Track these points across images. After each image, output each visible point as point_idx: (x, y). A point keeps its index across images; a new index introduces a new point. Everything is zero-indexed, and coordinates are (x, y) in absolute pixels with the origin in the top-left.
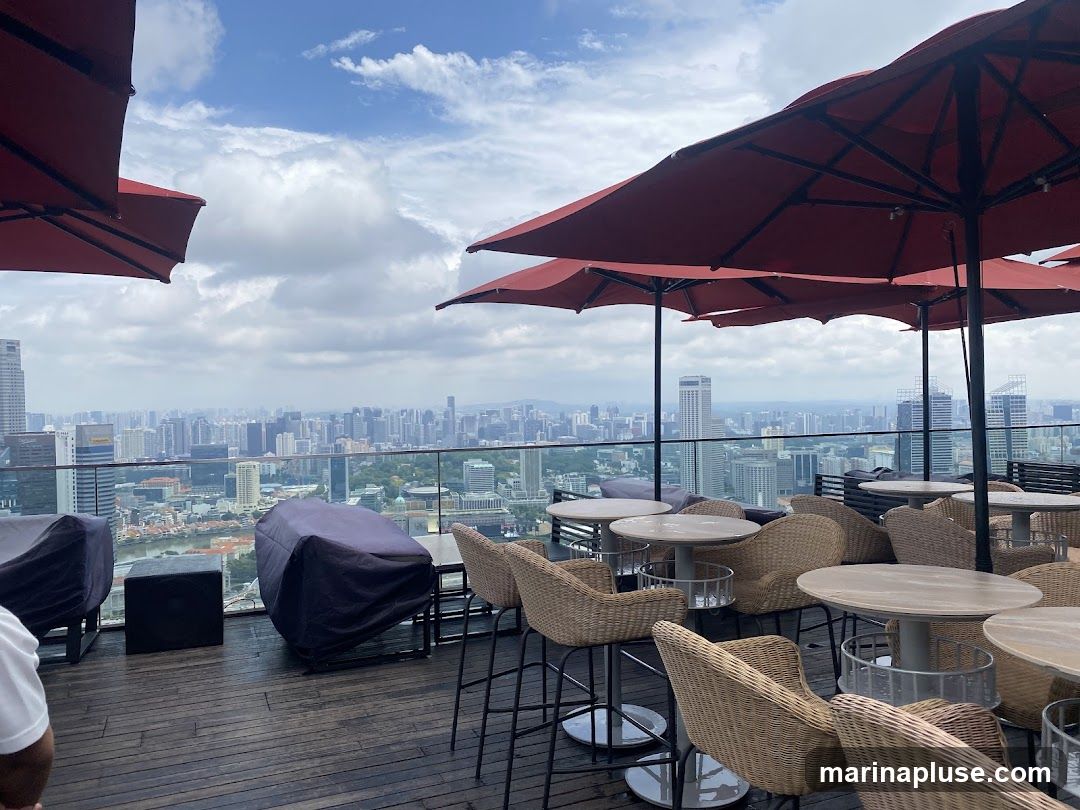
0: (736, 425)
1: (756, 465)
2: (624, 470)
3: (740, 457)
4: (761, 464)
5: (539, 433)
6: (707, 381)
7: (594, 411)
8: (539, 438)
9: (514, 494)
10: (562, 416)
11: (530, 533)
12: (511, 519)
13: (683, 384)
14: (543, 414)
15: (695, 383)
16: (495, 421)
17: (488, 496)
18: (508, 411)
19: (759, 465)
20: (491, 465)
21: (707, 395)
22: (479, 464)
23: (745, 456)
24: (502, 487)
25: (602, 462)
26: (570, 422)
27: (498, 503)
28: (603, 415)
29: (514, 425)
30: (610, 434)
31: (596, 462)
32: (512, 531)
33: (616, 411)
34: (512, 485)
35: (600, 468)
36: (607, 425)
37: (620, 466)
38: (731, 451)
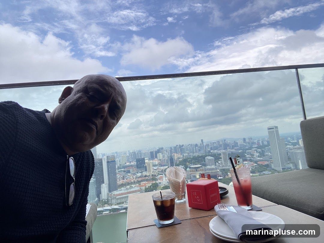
0: (291, 139)
1: (297, 152)
2: (255, 156)
3: (291, 150)
4: (299, 151)
5: (228, 147)
6: (276, 127)
7: (244, 139)
8: (228, 149)
9: (221, 166)
10: (235, 141)
11: (226, 177)
12: (220, 173)
13: (269, 129)
14: (229, 142)
15: (273, 128)
16: (215, 145)
17: (213, 167)
18: (218, 142)
20: (213, 158)
21: (277, 132)
22: (210, 158)
23: (294, 149)
24: (217, 164)
25: (248, 154)
26: (237, 143)
27: (216, 169)
28: (247, 140)
29: (221, 146)
30: (250, 146)
31: (246, 154)
32: (220, 177)
33: (251, 139)
34: (220, 163)
35: (247, 156)
36: (249, 143)
37: (254, 155)
38: (290, 147)
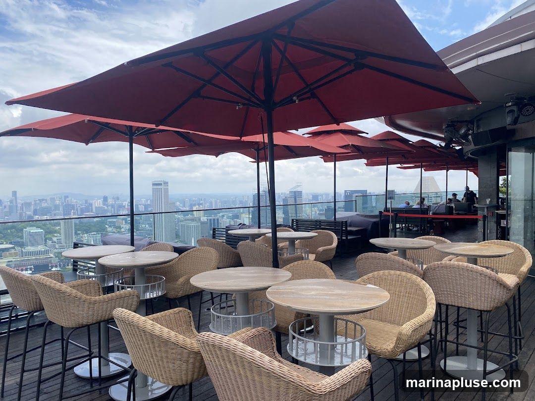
0: (181, 205)
1: (190, 225)
2: (123, 230)
3: (182, 221)
4: (193, 224)
5: (73, 211)
6: (166, 183)
7: (105, 199)
8: (72, 214)
9: (57, 246)
10: (86, 201)
11: (67, 267)
12: (55, 260)
13: (154, 184)
14: (74, 201)
15: (160, 184)
16: (44, 205)
17: (41, 248)
18: (53, 199)
19: (193, 225)
20: (42, 230)
21: (166, 190)
22: (34, 230)
23: (186, 220)
24: (49, 242)
25: (110, 226)
26: (91, 205)
27: (46, 252)
28: (110, 201)
29: (57, 207)
30: (114, 211)
31: (107, 226)
32: (56, 266)
33: (118, 199)
34: (56, 241)
35: (109, 229)
36: (112, 206)
37: (120, 228)
38: (179, 218)
